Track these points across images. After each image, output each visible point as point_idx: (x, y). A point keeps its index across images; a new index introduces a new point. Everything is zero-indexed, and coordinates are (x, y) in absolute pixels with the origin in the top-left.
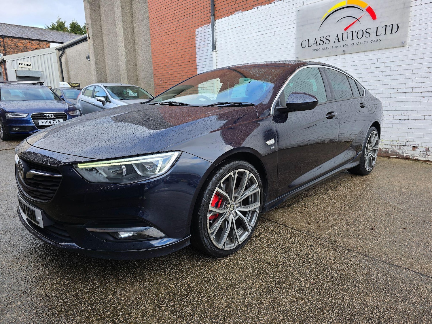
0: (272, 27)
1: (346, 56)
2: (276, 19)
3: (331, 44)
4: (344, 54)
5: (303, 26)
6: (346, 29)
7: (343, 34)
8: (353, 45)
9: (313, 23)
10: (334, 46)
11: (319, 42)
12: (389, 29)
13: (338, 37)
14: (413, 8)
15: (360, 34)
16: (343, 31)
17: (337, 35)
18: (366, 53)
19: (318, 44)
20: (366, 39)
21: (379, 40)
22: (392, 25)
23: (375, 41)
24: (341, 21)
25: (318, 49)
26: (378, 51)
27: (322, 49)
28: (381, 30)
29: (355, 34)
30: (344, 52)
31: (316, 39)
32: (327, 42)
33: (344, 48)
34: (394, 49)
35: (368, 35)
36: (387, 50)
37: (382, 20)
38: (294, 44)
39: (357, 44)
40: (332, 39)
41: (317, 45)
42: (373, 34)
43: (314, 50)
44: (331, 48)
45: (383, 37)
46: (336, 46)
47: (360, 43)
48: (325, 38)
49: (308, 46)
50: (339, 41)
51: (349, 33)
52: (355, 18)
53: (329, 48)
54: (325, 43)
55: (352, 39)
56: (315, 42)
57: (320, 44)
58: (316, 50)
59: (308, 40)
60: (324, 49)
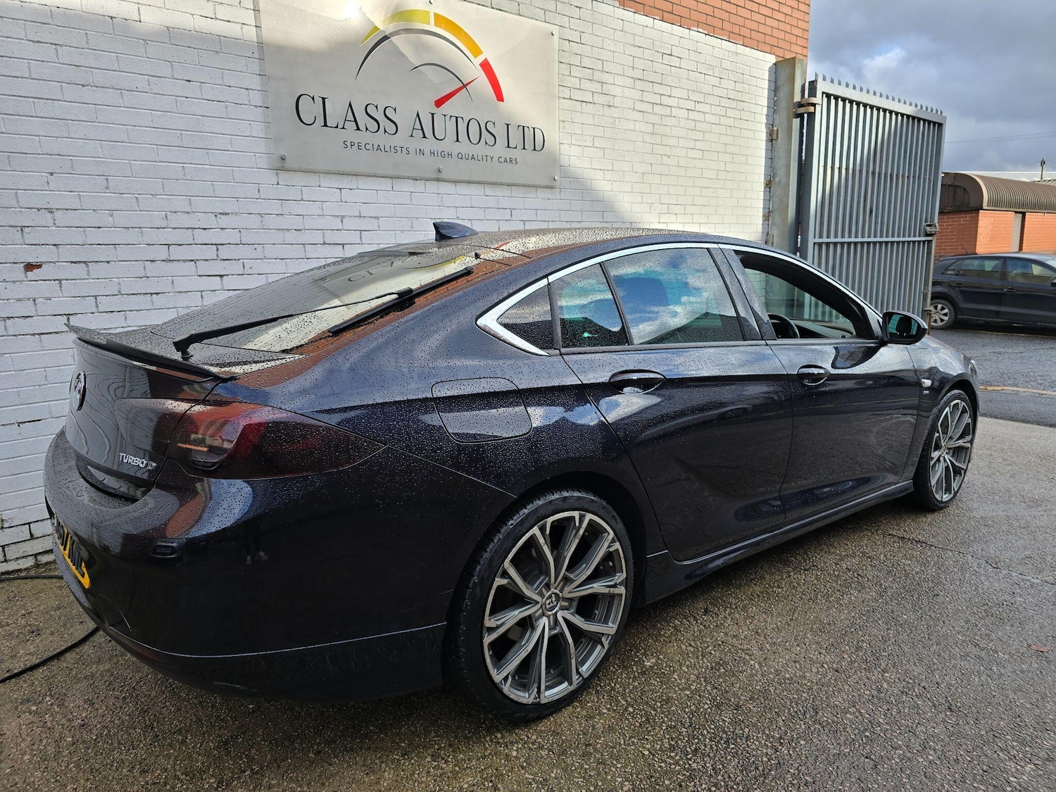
1: (443, 187)
3: (400, 139)
4: (438, 180)
6: (439, 103)
7: (433, 114)
8: (460, 156)
10: (412, 150)
11: (363, 120)
12: (529, 136)
13: (420, 120)
15: (474, 129)
16: (434, 109)
17: (418, 114)
18: (488, 190)
19: (362, 127)
21: (514, 161)
22: (534, 129)
23: (506, 160)
25: (363, 145)
26: (509, 188)
27: (375, 149)
28: (515, 137)
29: (462, 127)
30: (439, 176)
31: (350, 105)
32: (391, 128)
33: (438, 162)
34: (539, 190)
35: (490, 140)
36: (526, 188)
38: (256, 98)
39: (470, 157)
40: (404, 119)
41: (358, 129)
42: (501, 141)
43: (348, 144)
44: (404, 150)
46: (418, 151)
47: (476, 157)
48: (380, 110)
49: (325, 125)
50: (425, 137)
51: (448, 117)
52: (459, 79)
53: (399, 149)
54: (385, 131)
55: (458, 141)
56: (350, 117)
57: (367, 129)
58: (356, 145)
59: (324, 99)
60: (382, 148)
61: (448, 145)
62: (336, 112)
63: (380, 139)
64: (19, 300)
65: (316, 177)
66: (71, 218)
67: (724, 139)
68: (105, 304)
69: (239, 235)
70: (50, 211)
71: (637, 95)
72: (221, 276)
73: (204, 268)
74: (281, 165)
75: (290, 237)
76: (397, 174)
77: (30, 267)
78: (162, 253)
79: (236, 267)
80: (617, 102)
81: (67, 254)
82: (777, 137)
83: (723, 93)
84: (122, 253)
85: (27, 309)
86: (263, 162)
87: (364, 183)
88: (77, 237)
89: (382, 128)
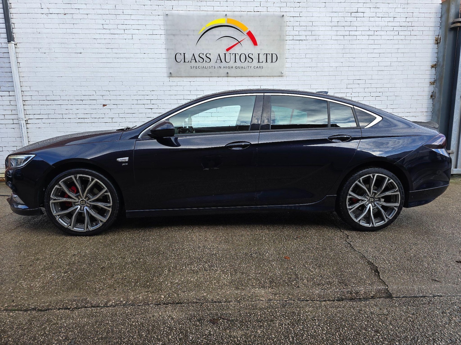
0: (128, 27)
1: (229, 79)
2: (133, 17)
3: (213, 63)
4: (228, 77)
5: (174, 35)
6: (228, 50)
8: (236, 68)
9: (188, 35)
10: (216, 67)
11: (198, 58)
12: (269, 57)
14: (287, 41)
15: (243, 57)
16: (225, 52)
17: (219, 55)
18: (250, 79)
19: (197, 61)
20: (249, 64)
22: (272, 54)
23: (257, 67)
24: (221, 40)
26: (260, 77)
27: (202, 68)
28: (262, 58)
29: (238, 57)
30: (227, 75)
31: (193, 55)
33: (227, 70)
34: (275, 77)
35: (250, 60)
36: (268, 77)
37: (263, 48)
38: (164, 56)
39: (241, 67)
40: (214, 57)
41: (196, 62)
42: (255, 60)
43: (192, 67)
44: (213, 67)
45: (264, 64)
46: (219, 67)
47: (243, 67)
48: (205, 55)
49: (185, 62)
50: (221, 62)
51: (231, 54)
52: (237, 40)
53: (211, 67)
54: (206, 61)
55: (235, 62)
56: (193, 58)
57: (199, 61)
58: (195, 67)
59: (184, 54)
60: (205, 67)
61: (232, 64)
62: (188, 57)
63: (204, 64)
64: (102, 114)
65: (182, 78)
66: (114, 93)
67: (397, 46)
68: (121, 115)
69: (157, 97)
70: (109, 91)
71: (335, 33)
72: (151, 109)
73: (147, 106)
74: (171, 75)
75: (173, 97)
76: (211, 76)
77: (104, 105)
78: (135, 102)
79: (156, 106)
80: (321, 37)
81: (112, 102)
82: (440, 41)
83: (398, 24)
84: (126, 102)
85: (103, 116)
86: (166, 75)
87: (198, 79)
88: (114, 98)
89: (205, 61)
